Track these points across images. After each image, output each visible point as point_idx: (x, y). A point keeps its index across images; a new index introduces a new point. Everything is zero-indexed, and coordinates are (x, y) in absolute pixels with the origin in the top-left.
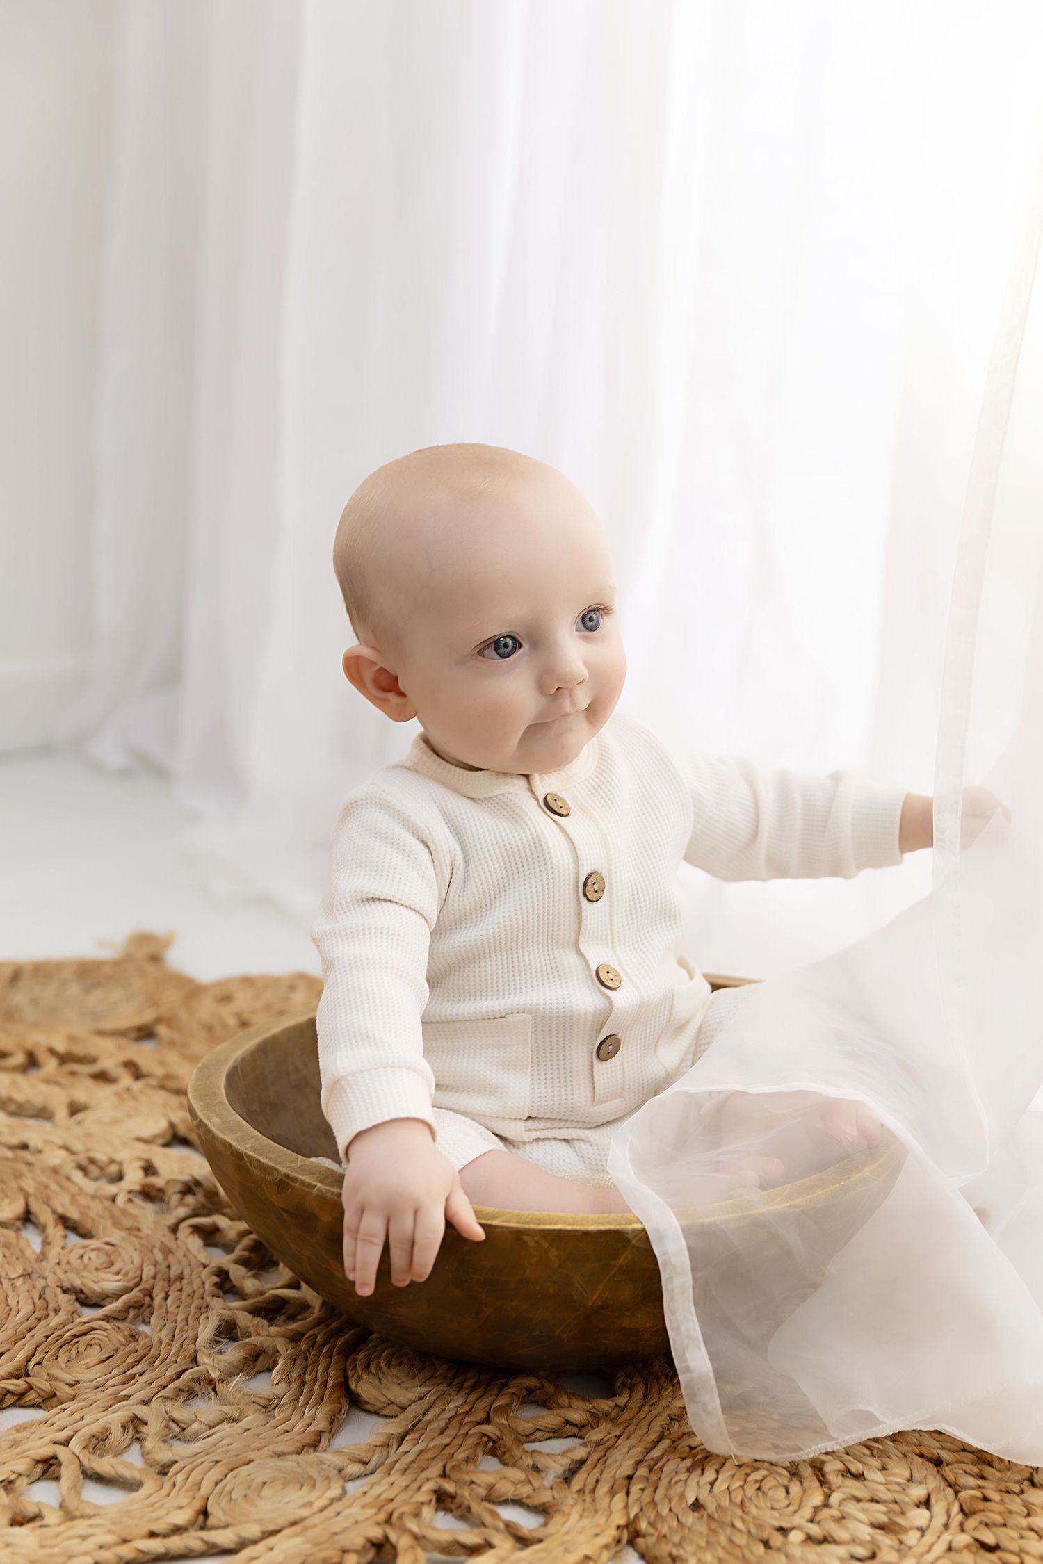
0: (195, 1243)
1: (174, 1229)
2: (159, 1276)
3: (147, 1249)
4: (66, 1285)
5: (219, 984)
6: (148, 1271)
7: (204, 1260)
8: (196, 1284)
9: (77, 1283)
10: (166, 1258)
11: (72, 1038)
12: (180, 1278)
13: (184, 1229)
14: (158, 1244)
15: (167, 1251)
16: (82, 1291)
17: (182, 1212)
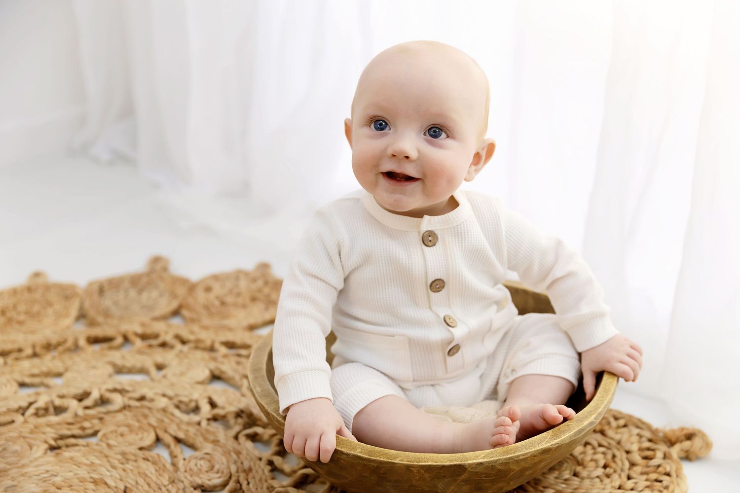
0: (249, 444)
1: (236, 437)
2: (240, 470)
3: (226, 453)
4: (195, 484)
5: (203, 281)
6: (233, 468)
7: (259, 456)
8: (260, 471)
9: (199, 482)
10: (239, 457)
11: (143, 325)
12: (250, 470)
13: (242, 439)
14: (231, 449)
15: (238, 453)
16: (203, 486)
17: (237, 428)
